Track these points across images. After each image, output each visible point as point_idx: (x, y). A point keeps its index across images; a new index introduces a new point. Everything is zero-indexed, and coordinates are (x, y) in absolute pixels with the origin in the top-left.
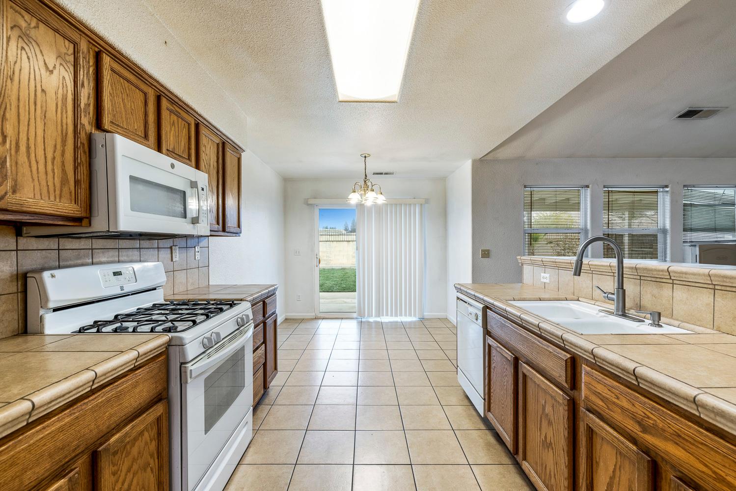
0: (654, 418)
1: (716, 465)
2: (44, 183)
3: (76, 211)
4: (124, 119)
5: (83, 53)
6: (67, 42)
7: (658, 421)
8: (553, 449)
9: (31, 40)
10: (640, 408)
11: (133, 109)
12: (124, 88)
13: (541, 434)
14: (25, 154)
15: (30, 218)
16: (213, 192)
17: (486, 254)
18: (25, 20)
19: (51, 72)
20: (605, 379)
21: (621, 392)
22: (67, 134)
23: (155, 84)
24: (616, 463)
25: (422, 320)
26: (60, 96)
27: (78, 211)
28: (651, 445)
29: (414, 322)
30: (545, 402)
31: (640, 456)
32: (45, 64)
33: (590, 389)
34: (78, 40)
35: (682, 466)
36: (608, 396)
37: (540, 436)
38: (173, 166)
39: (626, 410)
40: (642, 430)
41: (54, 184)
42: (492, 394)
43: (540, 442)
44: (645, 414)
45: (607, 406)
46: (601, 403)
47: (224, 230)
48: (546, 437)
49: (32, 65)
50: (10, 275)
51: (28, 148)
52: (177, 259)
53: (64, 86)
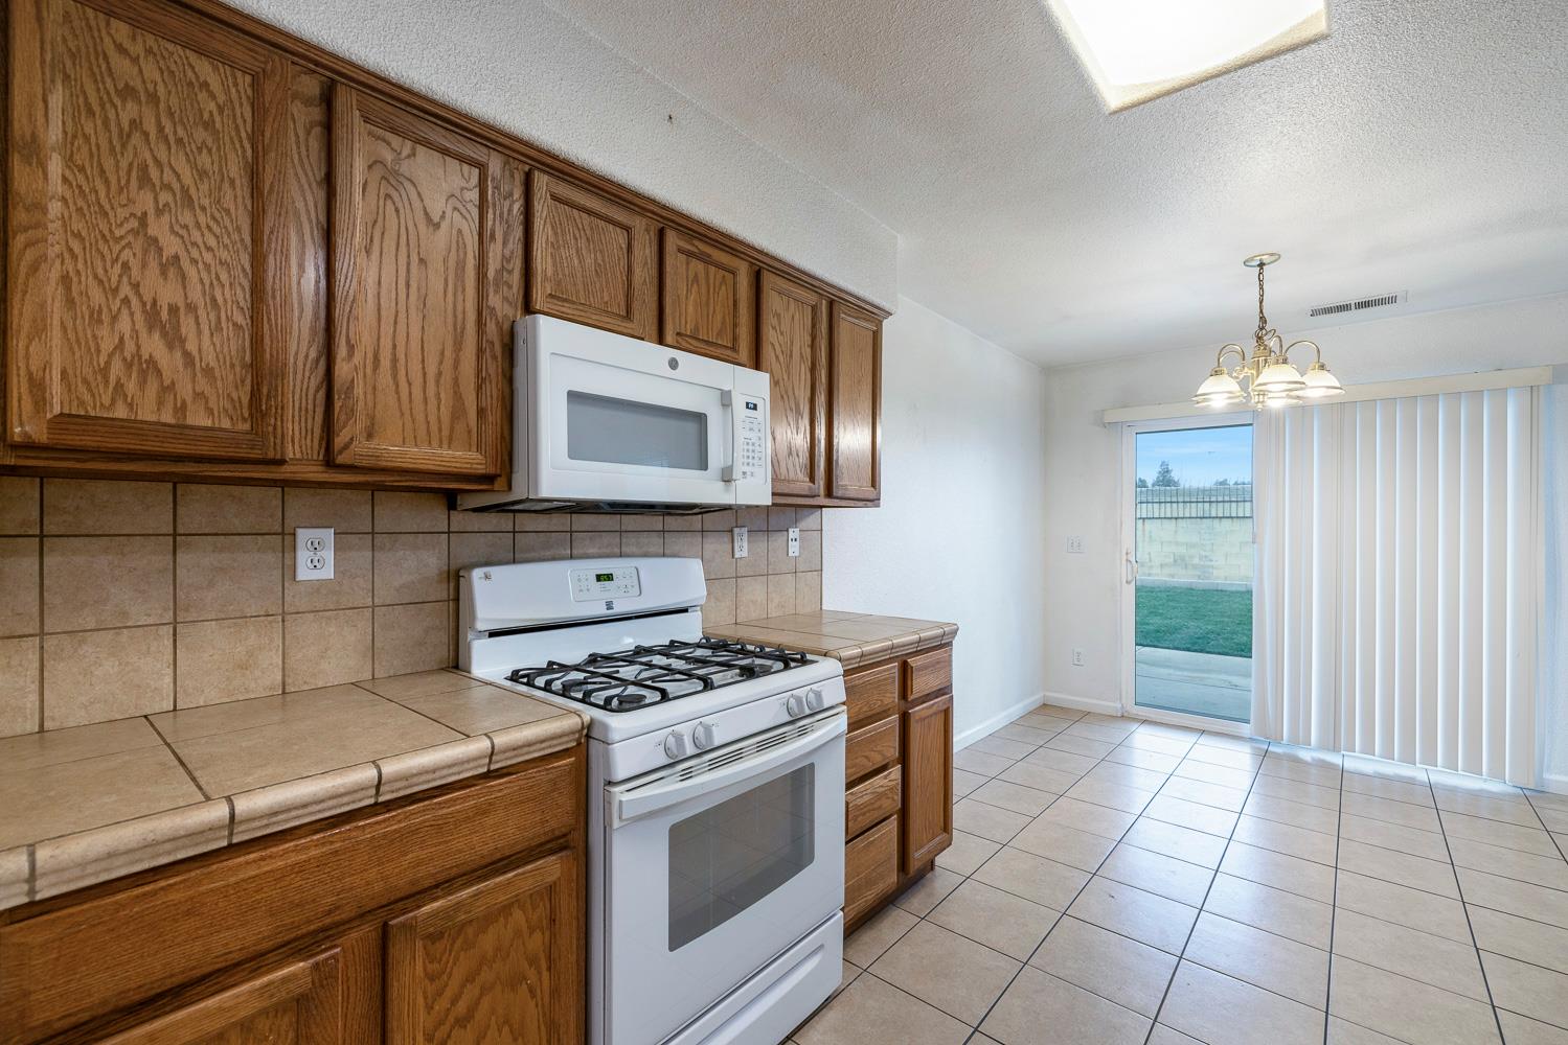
2: (420, 418)
3: (477, 464)
4: (581, 287)
5: (493, 179)
6: (466, 167)
9: (402, 179)
11: (600, 265)
12: (580, 226)
14: (389, 372)
15: (398, 478)
16: (799, 413)
18: (392, 149)
19: (437, 226)
22: (463, 329)
23: (651, 207)
25: (1531, 794)
26: (452, 263)
27: (481, 464)
32: (426, 214)
34: (483, 159)
38: (673, 364)
41: (439, 418)
47: (829, 494)
49: (403, 222)
50: (437, 572)
51: (395, 360)
52: (745, 553)
53: (461, 245)
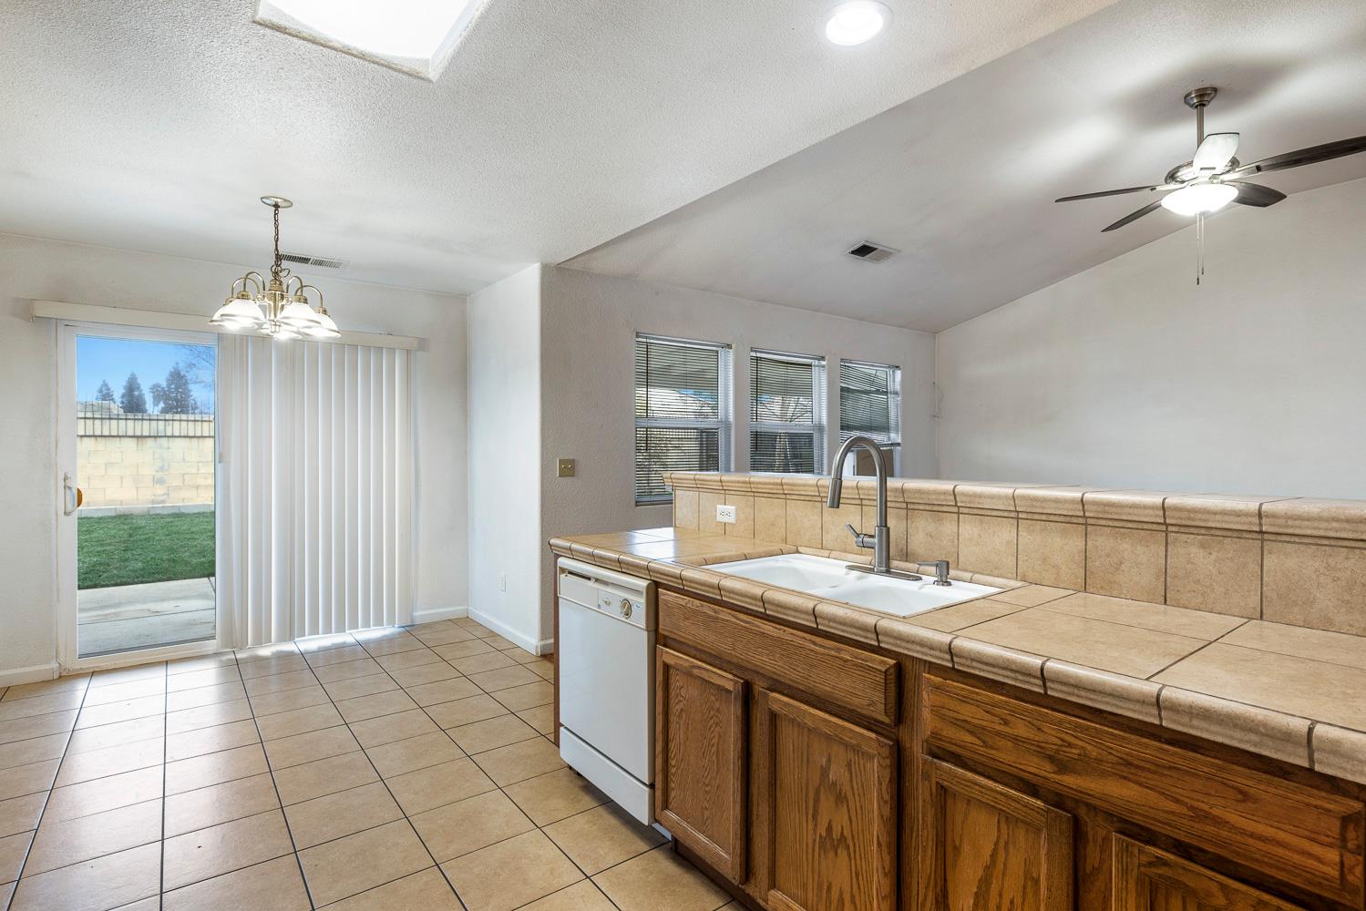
0: (1080, 743)
1: (1194, 795)
7: (1089, 747)
8: (848, 848)
10: (1053, 733)
13: (816, 825)
17: (568, 469)
20: (977, 693)
21: (1013, 712)
24: (998, 838)
25: (411, 629)
28: (1075, 790)
29: (389, 640)
30: (829, 760)
31: (1053, 815)
33: (942, 718)
35: (1132, 812)
36: (984, 723)
37: (815, 830)
39: (1024, 742)
40: (1056, 769)
42: (673, 770)
43: (814, 841)
44: (1062, 740)
45: (984, 742)
46: (969, 738)
48: (829, 829)
